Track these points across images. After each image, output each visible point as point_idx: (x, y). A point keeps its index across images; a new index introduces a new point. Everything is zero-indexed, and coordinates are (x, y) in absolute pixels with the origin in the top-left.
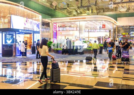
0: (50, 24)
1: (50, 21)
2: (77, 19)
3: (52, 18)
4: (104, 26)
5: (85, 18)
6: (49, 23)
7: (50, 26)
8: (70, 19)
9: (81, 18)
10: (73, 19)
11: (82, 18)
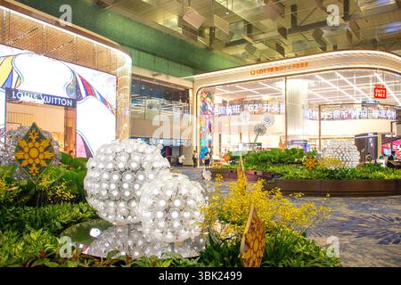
0: (190, 92)
1: (188, 84)
2: (277, 69)
3: (194, 74)
4: (380, 92)
5: (307, 64)
6: (187, 91)
7: (191, 99)
8: (253, 73)
9: (290, 67)
10: (261, 71)
11: (294, 66)
